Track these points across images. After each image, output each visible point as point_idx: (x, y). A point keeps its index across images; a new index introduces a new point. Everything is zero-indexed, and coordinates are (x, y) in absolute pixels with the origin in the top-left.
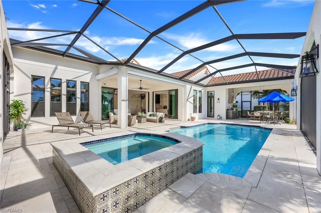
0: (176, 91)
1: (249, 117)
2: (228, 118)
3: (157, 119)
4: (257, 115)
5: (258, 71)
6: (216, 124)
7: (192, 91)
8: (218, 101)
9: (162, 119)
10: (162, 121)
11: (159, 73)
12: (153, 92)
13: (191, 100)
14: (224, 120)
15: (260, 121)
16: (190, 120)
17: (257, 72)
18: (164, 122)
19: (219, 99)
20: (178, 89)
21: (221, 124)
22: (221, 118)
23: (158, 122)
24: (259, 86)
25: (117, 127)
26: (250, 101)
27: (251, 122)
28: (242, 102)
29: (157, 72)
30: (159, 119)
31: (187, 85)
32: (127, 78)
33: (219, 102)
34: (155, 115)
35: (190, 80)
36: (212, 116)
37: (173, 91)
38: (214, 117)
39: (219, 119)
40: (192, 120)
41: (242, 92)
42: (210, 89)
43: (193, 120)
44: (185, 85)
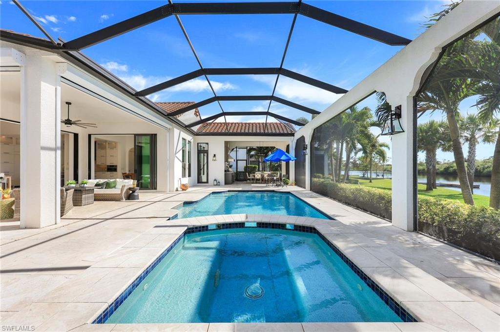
0: (153, 138)
1: (249, 179)
2: (227, 183)
3: (121, 193)
4: (258, 178)
5: (268, 123)
6: (224, 192)
7: (181, 139)
8: (214, 158)
9: (134, 192)
10: (135, 195)
11: (138, 96)
12: (90, 136)
13: (180, 155)
14: (222, 186)
15: (265, 185)
16: (179, 189)
17: (266, 124)
18: (138, 199)
19: (215, 155)
20: (156, 135)
21: (229, 191)
22: (218, 184)
23: (124, 199)
24: (258, 141)
25: (18, 228)
26: (246, 159)
27: (255, 186)
28: (237, 160)
29: (134, 93)
30: (127, 192)
31: (175, 129)
32: (59, 88)
33: (215, 160)
34: (113, 185)
35: (179, 121)
36: (203, 181)
37: (143, 137)
38: (207, 182)
39: (216, 185)
40: (183, 190)
41: (236, 148)
42: (202, 139)
43: (185, 190)
44: (171, 127)
